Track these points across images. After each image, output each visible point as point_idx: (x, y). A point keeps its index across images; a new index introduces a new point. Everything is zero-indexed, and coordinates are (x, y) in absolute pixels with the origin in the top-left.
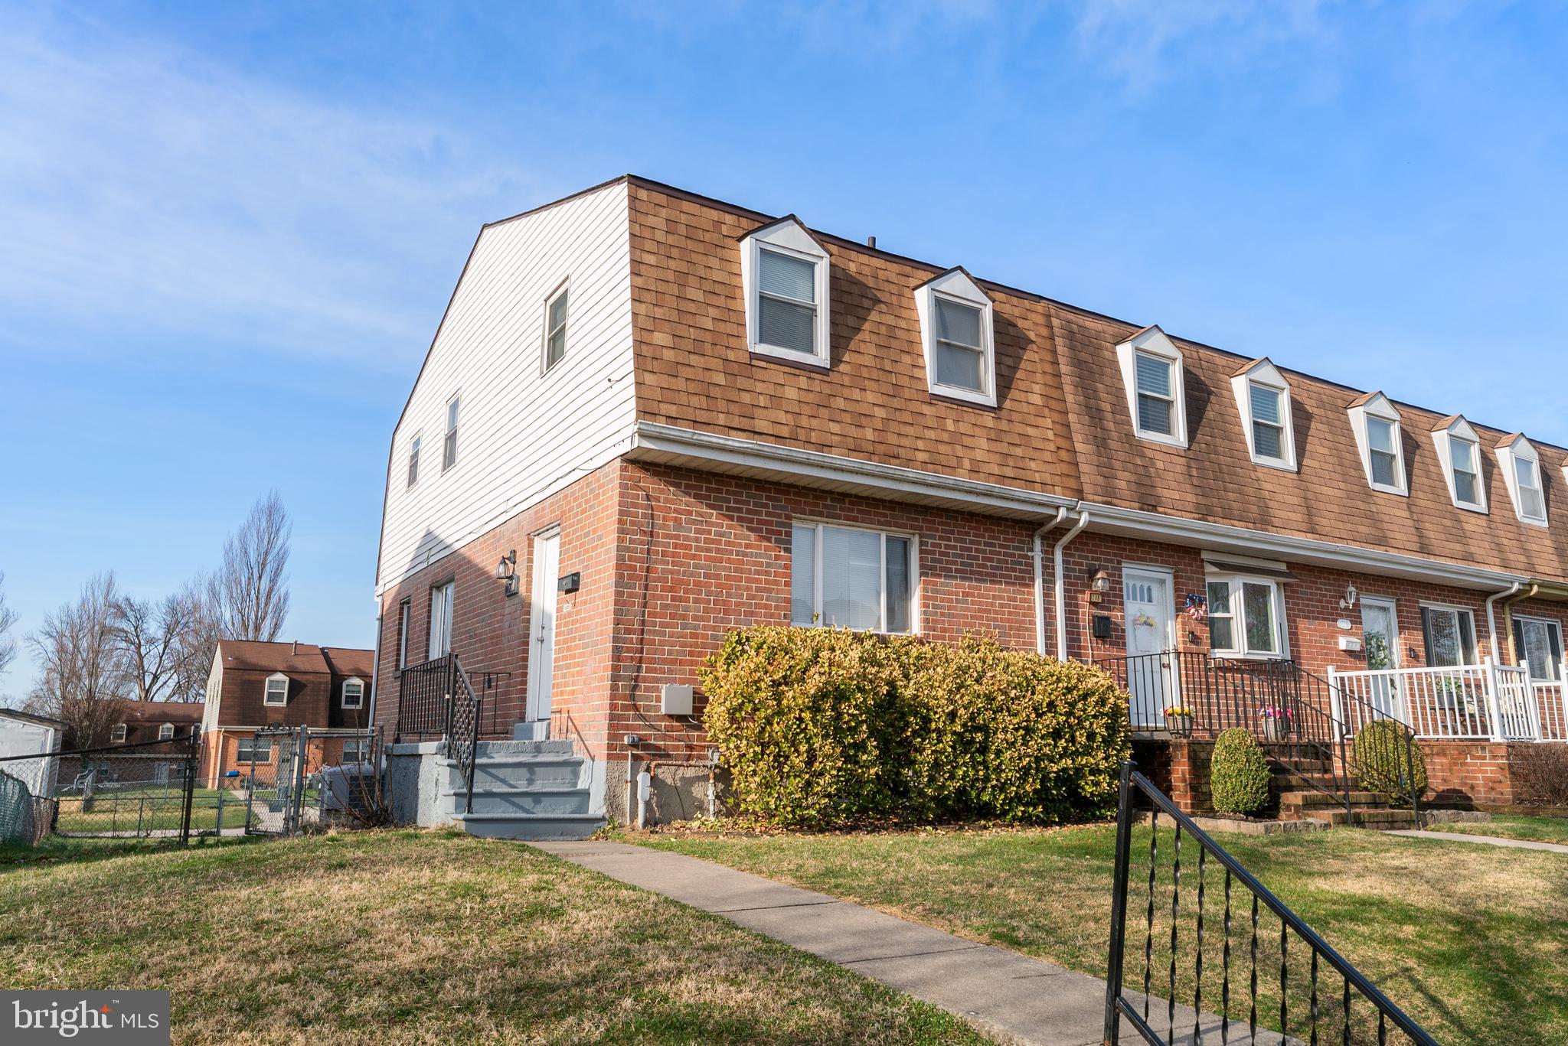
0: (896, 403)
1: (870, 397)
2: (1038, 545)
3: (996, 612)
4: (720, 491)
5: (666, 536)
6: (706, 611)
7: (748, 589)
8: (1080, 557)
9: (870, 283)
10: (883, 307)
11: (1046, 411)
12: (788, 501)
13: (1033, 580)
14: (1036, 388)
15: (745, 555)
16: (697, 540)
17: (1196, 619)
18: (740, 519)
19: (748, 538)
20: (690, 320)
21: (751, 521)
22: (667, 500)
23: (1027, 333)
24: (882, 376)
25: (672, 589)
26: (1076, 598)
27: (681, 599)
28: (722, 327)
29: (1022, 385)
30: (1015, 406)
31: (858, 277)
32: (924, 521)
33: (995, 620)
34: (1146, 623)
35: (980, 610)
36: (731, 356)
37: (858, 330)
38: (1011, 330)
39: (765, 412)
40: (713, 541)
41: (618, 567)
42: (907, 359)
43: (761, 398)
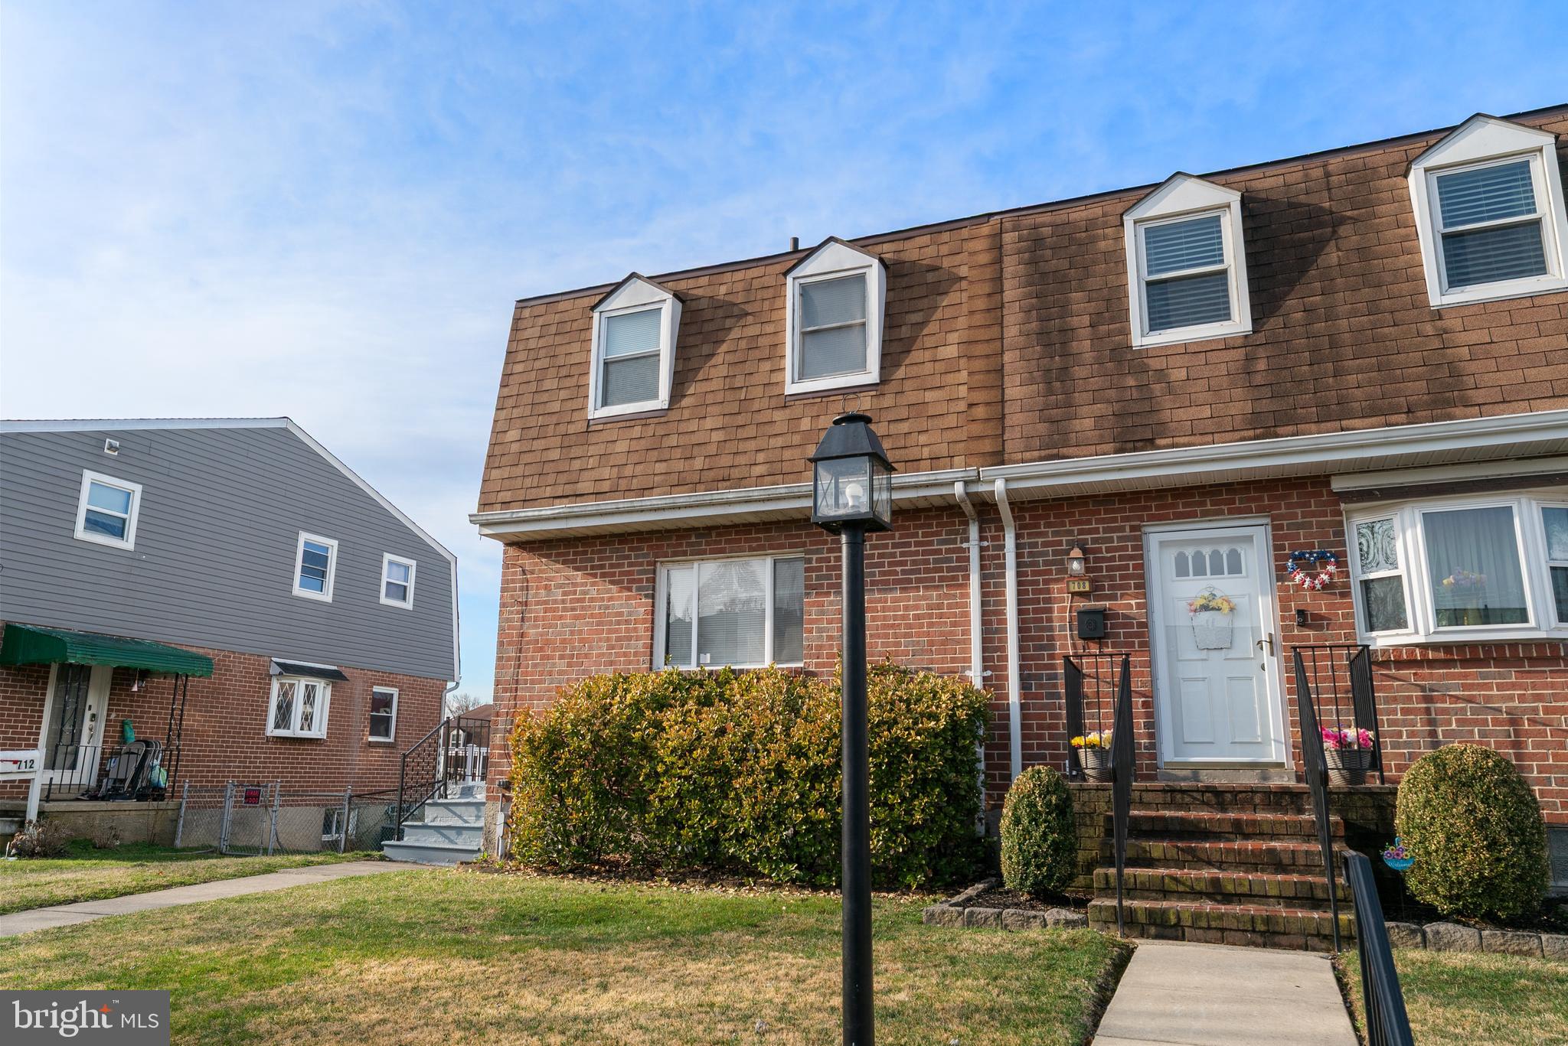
0: (740, 420)
1: (709, 423)
2: (974, 531)
3: (910, 626)
4: (586, 553)
5: (537, 603)
6: (569, 665)
7: (608, 639)
8: (1055, 534)
9: (740, 298)
10: (750, 319)
11: (963, 362)
12: (650, 548)
13: (967, 577)
14: (953, 337)
15: (607, 608)
16: (563, 602)
17: (1313, 588)
18: (603, 575)
19: (609, 591)
20: (541, 409)
21: (613, 574)
22: (541, 571)
23: (954, 270)
24: (730, 395)
25: (541, 649)
26: (1048, 591)
27: (548, 657)
28: (570, 405)
29: (929, 342)
30: (914, 371)
31: (729, 298)
32: (807, 536)
33: (906, 635)
34: (1205, 608)
35: (885, 627)
36: (572, 429)
37: (712, 355)
38: (930, 277)
39: (593, 472)
40: (578, 600)
41: (500, 635)
42: (766, 366)
43: (591, 460)
